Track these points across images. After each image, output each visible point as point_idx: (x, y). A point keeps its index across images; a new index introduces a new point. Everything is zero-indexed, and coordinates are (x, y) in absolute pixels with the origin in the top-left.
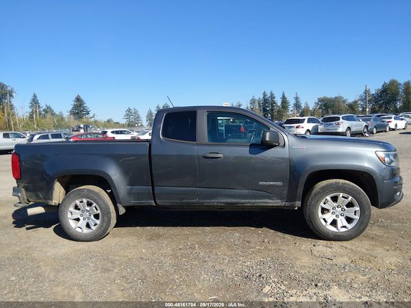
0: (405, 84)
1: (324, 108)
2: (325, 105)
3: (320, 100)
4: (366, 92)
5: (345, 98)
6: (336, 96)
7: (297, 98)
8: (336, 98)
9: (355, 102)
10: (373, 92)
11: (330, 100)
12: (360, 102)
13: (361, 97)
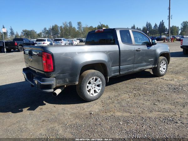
0: (60, 27)
1: (26, 35)
2: (26, 34)
3: (24, 31)
4: (45, 29)
5: (35, 31)
6: (32, 30)
7: (11, 29)
8: (31, 31)
9: (41, 33)
10: (48, 29)
11: (29, 31)
12: (43, 33)
13: (43, 31)
